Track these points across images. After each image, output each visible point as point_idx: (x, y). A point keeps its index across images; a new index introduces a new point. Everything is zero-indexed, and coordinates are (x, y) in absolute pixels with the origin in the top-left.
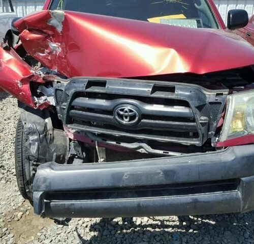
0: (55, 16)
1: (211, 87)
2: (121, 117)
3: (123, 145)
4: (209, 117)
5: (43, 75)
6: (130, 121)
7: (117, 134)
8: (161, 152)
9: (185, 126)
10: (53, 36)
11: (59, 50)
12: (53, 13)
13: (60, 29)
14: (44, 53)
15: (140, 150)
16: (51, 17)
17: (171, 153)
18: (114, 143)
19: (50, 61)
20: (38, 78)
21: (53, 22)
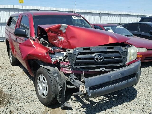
0: (62, 27)
1: (123, 47)
2: (97, 59)
3: (96, 70)
4: (124, 56)
5: (53, 50)
6: (100, 60)
7: (94, 66)
8: (111, 70)
9: (119, 59)
10: (60, 34)
11: (64, 39)
12: (62, 26)
13: (64, 31)
14: (56, 41)
15: (102, 71)
16: (61, 27)
17: (114, 70)
18: (92, 70)
19: (58, 44)
20: (52, 51)
21: (61, 29)
